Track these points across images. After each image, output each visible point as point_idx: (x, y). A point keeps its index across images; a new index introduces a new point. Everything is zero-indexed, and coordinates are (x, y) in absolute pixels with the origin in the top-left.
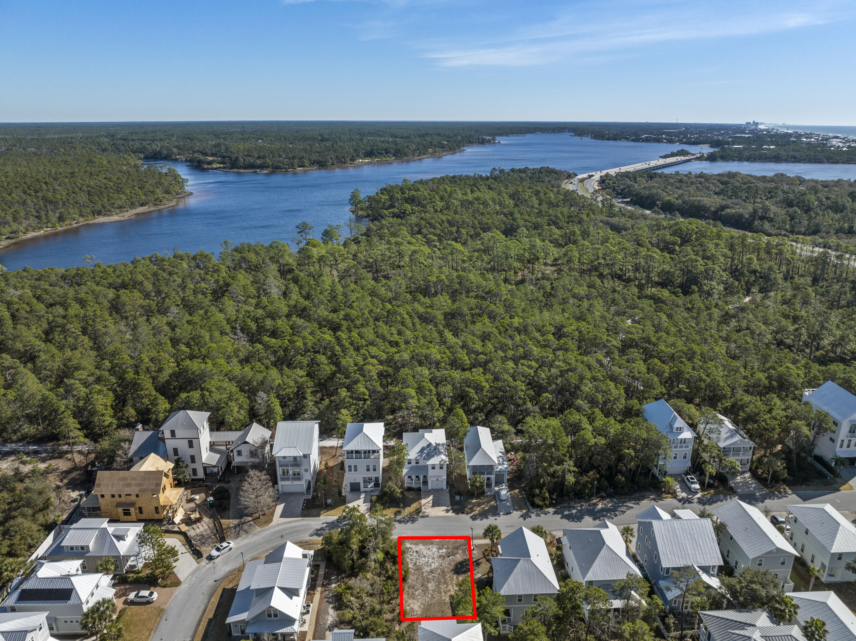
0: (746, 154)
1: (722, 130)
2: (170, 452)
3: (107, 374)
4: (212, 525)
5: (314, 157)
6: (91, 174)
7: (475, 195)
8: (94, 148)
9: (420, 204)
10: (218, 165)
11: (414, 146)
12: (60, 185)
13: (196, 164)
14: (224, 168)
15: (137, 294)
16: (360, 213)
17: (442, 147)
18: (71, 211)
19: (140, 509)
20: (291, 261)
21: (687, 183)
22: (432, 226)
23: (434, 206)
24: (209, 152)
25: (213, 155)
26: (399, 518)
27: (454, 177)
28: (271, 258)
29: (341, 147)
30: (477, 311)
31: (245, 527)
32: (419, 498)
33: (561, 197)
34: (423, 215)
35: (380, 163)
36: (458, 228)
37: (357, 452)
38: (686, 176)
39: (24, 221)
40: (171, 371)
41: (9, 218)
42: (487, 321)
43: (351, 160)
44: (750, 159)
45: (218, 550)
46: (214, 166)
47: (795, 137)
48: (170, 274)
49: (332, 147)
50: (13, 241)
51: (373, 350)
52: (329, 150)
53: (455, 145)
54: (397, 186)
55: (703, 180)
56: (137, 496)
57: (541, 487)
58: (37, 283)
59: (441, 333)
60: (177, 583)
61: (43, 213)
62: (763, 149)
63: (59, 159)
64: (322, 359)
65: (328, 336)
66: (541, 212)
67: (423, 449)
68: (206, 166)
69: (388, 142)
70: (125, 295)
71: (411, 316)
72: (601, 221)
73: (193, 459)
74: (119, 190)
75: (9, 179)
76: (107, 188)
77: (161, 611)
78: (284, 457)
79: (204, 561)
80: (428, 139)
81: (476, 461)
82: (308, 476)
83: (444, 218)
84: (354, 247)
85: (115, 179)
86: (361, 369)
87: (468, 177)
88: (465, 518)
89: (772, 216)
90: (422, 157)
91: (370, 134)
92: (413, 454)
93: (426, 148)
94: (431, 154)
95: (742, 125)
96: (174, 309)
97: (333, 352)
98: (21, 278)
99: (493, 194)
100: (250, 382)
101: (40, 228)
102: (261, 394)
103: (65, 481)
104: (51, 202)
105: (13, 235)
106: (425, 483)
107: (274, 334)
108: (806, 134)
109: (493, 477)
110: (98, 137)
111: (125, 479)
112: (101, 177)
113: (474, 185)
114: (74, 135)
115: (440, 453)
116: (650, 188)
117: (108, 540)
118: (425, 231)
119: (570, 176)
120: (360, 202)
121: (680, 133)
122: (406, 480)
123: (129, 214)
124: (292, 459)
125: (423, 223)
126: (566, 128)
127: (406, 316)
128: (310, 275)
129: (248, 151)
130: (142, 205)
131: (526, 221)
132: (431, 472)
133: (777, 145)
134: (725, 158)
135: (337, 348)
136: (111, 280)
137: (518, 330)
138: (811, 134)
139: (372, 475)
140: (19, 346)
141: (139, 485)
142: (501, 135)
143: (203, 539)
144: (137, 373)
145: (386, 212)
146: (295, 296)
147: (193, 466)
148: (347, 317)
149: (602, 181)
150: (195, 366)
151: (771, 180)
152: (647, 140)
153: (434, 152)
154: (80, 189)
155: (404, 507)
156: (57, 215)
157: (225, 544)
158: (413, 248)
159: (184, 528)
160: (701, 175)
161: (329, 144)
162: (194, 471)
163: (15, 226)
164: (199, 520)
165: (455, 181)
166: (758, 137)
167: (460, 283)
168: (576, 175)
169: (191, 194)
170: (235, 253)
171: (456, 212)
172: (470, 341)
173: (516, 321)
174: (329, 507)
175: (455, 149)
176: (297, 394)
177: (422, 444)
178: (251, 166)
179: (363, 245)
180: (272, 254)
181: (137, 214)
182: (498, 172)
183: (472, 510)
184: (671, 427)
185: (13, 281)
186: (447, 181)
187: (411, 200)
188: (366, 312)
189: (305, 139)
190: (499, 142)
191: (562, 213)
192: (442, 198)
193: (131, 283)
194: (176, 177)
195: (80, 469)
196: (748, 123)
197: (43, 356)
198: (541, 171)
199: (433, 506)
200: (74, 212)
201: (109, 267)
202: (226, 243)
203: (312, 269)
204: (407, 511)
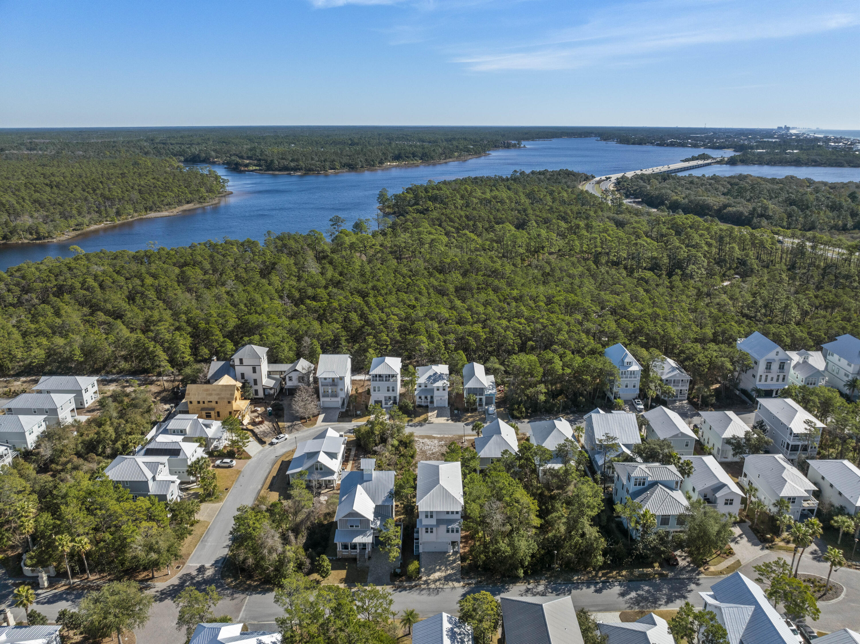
0: (767, 158)
1: (750, 134)
2: (239, 376)
3: (184, 324)
4: (271, 426)
5: (345, 160)
6: (140, 175)
7: (493, 194)
8: (137, 151)
9: (442, 202)
10: (254, 168)
11: (440, 150)
12: (114, 184)
13: (233, 166)
14: (260, 170)
15: (199, 271)
16: (387, 210)
17: (468, 151)
18: (127, 207)
19: (218, 413)
20: (326, 248)
21: (697, 184)
22: (452, 220)
23: (455, 204)
24: (245, 155)
25: (248, 158)
26: (410, 423)
27: (476, 178)
28: (308, 245)
29: (370, 151)
30: (484, 286)
31: (296, 427)
32: (427, 412)
33: (575, 196)
34: (444, 211)
35: (406, 166)
36: (475, 222)
37: (380, 376)
38: (698, 178)
39: (86, 215)
40: (234, 324)
41: (74, 212)
42: (491, 293)
43: (379, 163)
44: (771, 163)
45: (277, 438)
46: (251, 168)
47: (823, 142)
48: (224, 256)
49: (362, 150)
50: (79, 232)
51: (396, 310)
52: (359, 154)
53: (480, 149)
54: (421, 186)
55: (713, 181)
56: (217, 403)
57: (519, 403)
58: (115, 261)
59: (451, 301)
60: (249, 457)
61: (103, 208)
62: (786, 154)
63: (107, 161)
64: (354, 316)
65: (359, 300)
66: (552, 208)
67: (430, 377)
68: (243, 169)
69: (416, 146)
70: (189, 271)
71: (427, 289)
72: (608, 218)
73: (255, 382)
74: (167, 188)
75: (68, 179)
76: (155, 187)
77: (239, 472)
78: (325, 379)
79: (267, 446)
80: (455, 143)
81: (470, 384)
82: (342, 395)
83: (463, 213)
84: (381, 238)
85: (162, 179)
86: (384, 323)
87: (489, 179)
88: (461, 424)
89: (771, 214)
90: (447, 160)
91: (398, 138)
92: (422, 380)
93: (452, 151)
94: (457, 158)
95: (773, 130)
96: (230, 282)
97: (362, 311)
98: (100, 258)
99: (511, 194)
100: (297, 331)
101: (101, 222)
102: (306, 339)
103: (158, 398)
104: (108, 199)
105: (78, 227)
106: (432, 402)
107: (314, 298)
108: (836, 138)
109: (484, 398)
110: (138, 141)
111: (207, 390)
112: (150, 177)
113: (494, 185)
114: (115, 139)
115: (444, 379)
116: (661, 189)
117: (199, 427)
118: (444, 224)
119: (587, 178)
120: (388, 200)
121: (707, 138)
122: (417, 399)
123: (177, 210)
124: (331, 380)
125: (444, 218)
126: (592, 133)
127: (422, 287)
128: (343, 257)
129: (282, 154)
130: (188, 202)
131: (537, 216)
132: (436, 393)
133: (801, 149)
134: (744, 162)
135: (366, 308)
136: (175, 260)
137: (516, 300)
138: (841, 138)
139: (391, 394)
140: (109, 306)
141: (218, 394)
142: (527, 139)
143: (266, 434)
144: (208, 323)
145: (410, 209)
146: (330, 273)
147: (256, 387)
148: (374, 288)
149: (618, 182)
150: (254, 319)
151: (781, 182)
152: (672, 145)
153: (460, 156)
154: (132, 188)
155: (415, 417)
156: (114, 210)
157: (282, 435)
158: (432, 237)
159: (250, 427)
160: (714, 178)
161: (358, 148)
162: (256, 392)
163: (80, 219)
164: (261, 423)
165: (477, 182)
166: (784, 142)
167: (471, 264)
168: (594, 177)
169: (232, 193)
170: (277, 241)
171: (474, 209)
172: (474, 306)
173: (515, 293)
174: (358, 416)
175: (480, 153)
176: (333, 341)
177: (430, 373)
178: (285, 168)
179: (389, 236)
180: (309, 241)
181: (185, 211)
182: (518, 174)
183: (467, 419)
184: (623, 361)
185: (94, 260)
186: (469, 182)
187: (434, 199)
188: (390, 284)
189: (335, 143)
190: (524, 147)
191: (571, 210)
192: (462, 197)
193: (192, 262)
194: (217, 178)
195: (169, 391)
196: (780, 128)
197: (129, 314)
198: (559, 173)
199: (437, 417)
200: (130, 208)
201: (172, 250)
202: (269, 233)
203: (344, 253)
204: (417, 419)
